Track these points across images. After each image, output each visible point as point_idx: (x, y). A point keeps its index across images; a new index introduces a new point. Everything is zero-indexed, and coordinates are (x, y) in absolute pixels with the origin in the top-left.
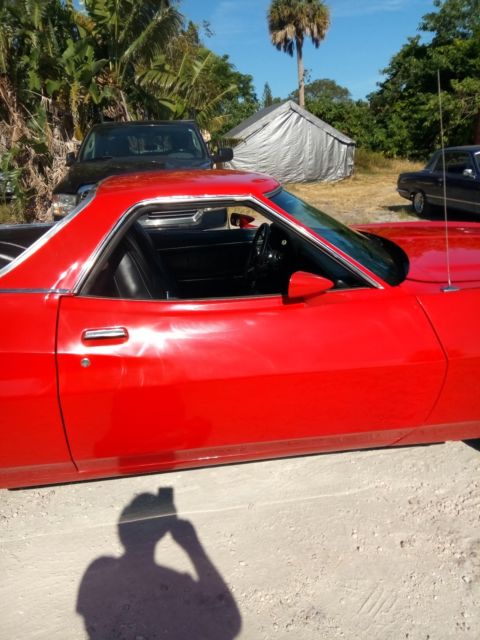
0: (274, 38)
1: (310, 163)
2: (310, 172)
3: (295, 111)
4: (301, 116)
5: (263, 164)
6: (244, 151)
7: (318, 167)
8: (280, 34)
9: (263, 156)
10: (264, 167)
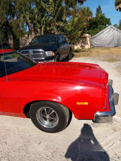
0: (116, 8)
1: (116, 42)
2: (116, 44)
3: (112, 28)
4: (114, 29)
5: (102, 42)
6: (97, 39)
7: (118, 43)
8: (118, 7)
9: (102, 40)
10: (102, 43)
